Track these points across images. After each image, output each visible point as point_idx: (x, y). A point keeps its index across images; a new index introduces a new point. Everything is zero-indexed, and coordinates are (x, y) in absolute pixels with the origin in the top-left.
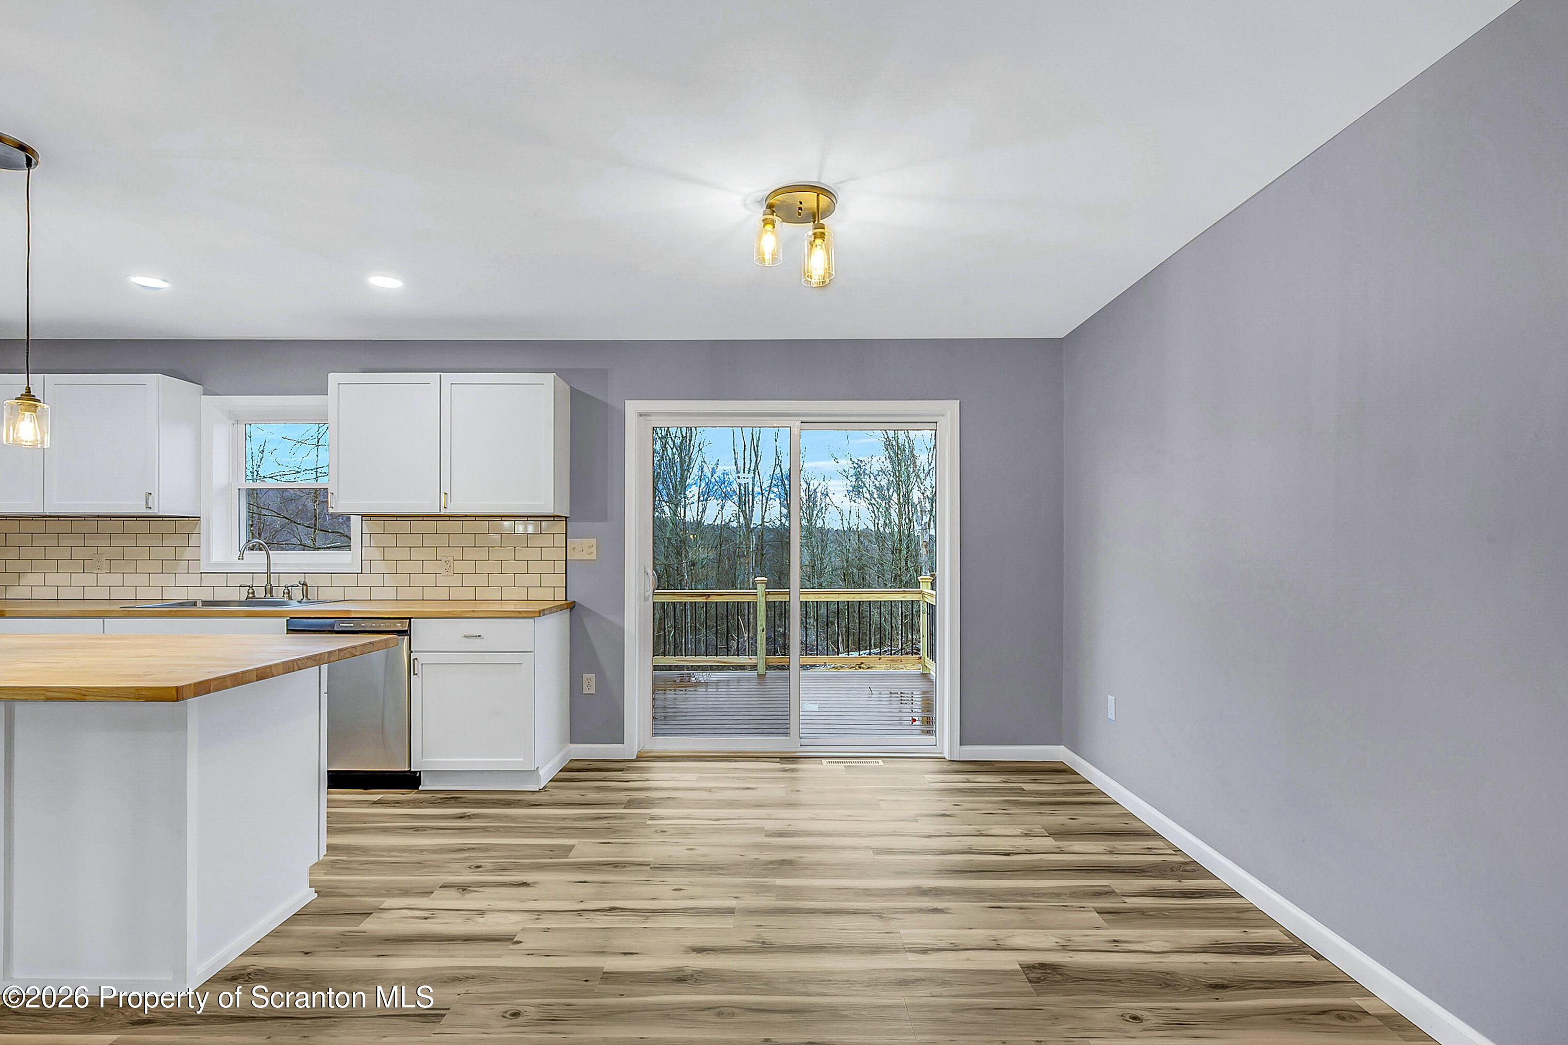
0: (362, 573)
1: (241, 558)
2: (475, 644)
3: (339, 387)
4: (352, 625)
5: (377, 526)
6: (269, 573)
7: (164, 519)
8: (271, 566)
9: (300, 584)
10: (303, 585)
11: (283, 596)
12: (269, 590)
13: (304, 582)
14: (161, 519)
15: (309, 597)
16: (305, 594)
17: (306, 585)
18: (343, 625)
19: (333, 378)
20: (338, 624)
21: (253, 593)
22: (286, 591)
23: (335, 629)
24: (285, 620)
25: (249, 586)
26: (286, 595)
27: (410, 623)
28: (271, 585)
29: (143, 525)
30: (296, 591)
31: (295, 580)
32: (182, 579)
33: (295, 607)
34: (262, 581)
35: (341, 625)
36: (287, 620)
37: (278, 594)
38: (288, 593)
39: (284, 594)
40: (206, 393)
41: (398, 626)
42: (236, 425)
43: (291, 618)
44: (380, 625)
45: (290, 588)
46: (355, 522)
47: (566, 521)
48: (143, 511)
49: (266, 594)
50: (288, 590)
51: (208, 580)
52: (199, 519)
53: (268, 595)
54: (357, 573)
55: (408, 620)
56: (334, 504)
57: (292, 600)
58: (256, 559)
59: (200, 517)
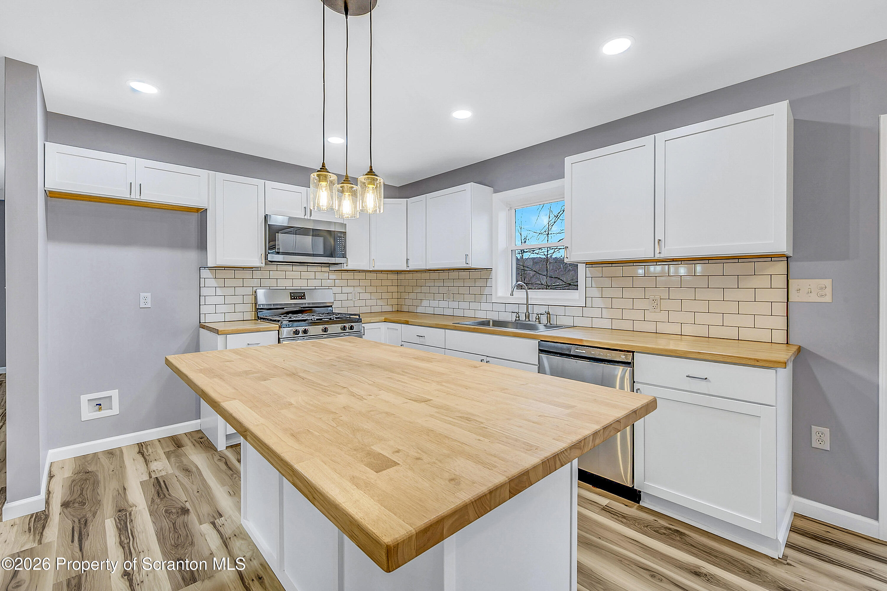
0: (586, 307)
1: (512, 294)
2: (701, 386)
3: (572, 166)
4: (585, 352)
5: (597, 271)
6: (527, 304)
7: (476, 270)
8: (529, 300)
9: (546, 313)
10: (547, 313)
11: (536, 321)
12: (528, 316)
13: (548, 311)
14: (474, 270)
15: (551, 322)
16: (549, 320)
17: (549, 314)
18: (577, 351)
19: (568, 160)
20: (574, 349)
21: (519, 317)
22: (537, 317)
23: (572, 353)
24: (538, 342)
25: (517, 313)
26: (537, 320)
27: (633, 355)
28: (529, 312)
29: (466, 273)
30: (543, 317)
31: (543, 310)
32: (484, 306)
33: (542, 332)
34: (523, 309)
35: (576, 350)
36: (539, 342)
37: (533, 318)
38: (539, 319)
39: (536, 319)
40: (495, 192)
41: (622, 357)
42: (510, 210)
43: (541, 341)
44: (607, 354)
45: (539, 315)
46: (581, 268)
47: (787, 260)
48: (464, 266)
49: (526, 318)
50: (539, 316)
51: (496, 307)
52: (491, 270)
53: (527, 319)
54: (583, 307)
55: (631, 354)
56: (569, 255)
57: (541, 324)
58: (520, 295)
59: (492, 269)
